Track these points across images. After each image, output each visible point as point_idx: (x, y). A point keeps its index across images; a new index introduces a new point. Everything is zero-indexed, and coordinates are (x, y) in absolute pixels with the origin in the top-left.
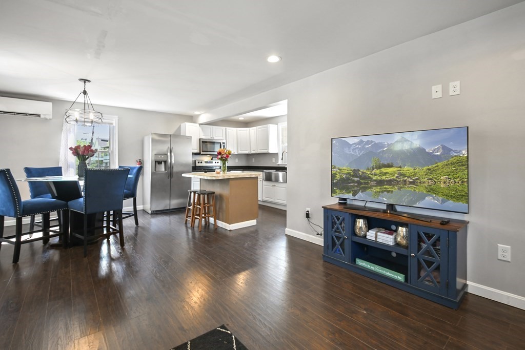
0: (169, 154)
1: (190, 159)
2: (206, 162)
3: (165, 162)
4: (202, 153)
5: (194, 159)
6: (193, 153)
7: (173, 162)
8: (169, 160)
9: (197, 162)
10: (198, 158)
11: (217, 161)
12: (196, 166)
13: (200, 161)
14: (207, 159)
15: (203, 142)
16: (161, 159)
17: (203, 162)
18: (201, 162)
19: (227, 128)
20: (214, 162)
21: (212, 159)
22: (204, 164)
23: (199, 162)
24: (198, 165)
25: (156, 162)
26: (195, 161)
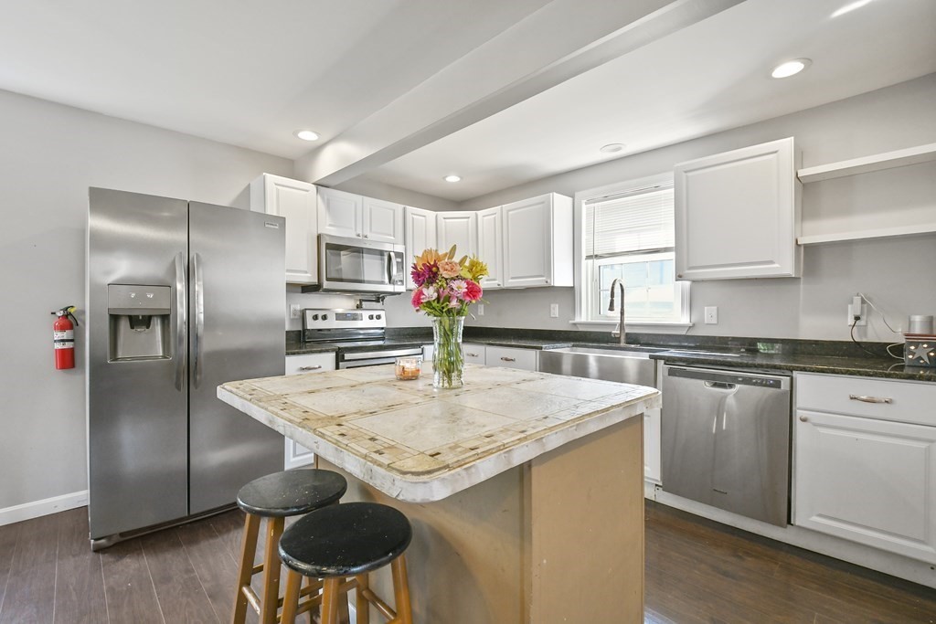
0: (180, 286)
1: (281, 308)
2: (340, 317)
3: (165, 318)
4: (326, 284)
5: (298, 307)
6: (289, 285)
7: (200, 316)
8: (182, 311)
9: (309, 315)
10: (312, 301)
11: (375, 313)
12: (305, 330)
13: (320, 314)
14: (343, 305)
15: (329, 246)
16: (141, 305)
17: (332, 317)
18: (325, 318)
19: (410, 209)
20: (366, 314)
21: (359, 307)
22: (332, 323)
23: (316, 318)
24: (312, 325)
25: (115, 319)
26: (303, 313)
